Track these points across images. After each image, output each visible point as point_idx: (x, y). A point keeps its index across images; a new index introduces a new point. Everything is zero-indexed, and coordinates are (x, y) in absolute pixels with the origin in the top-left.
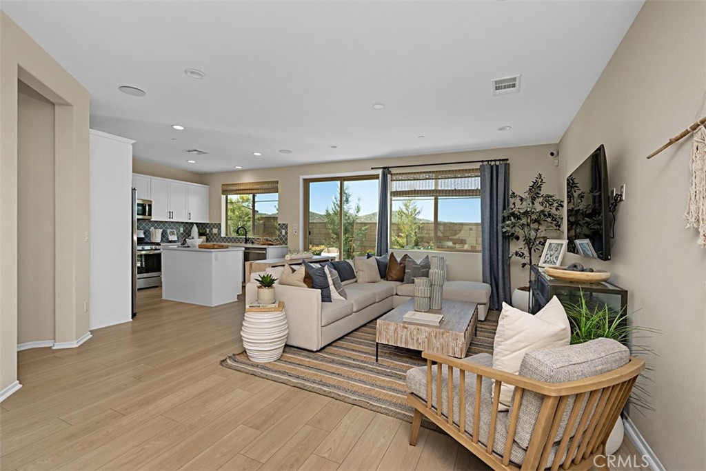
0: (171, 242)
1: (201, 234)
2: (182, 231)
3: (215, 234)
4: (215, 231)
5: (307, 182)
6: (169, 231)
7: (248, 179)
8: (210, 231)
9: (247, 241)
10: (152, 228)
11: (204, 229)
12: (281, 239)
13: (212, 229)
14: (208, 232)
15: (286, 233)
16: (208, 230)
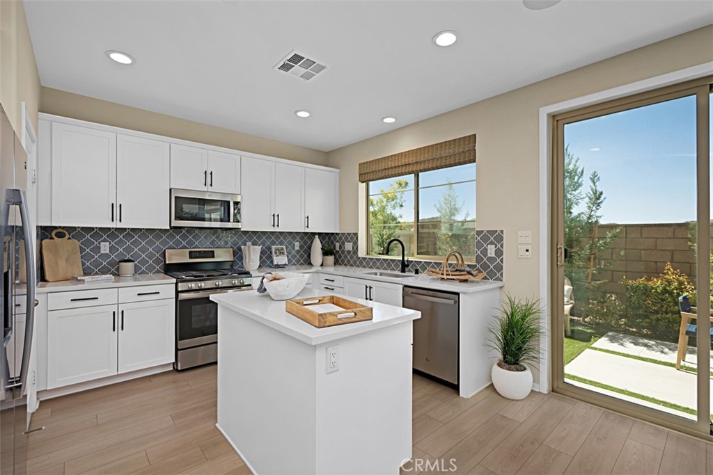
0: (278, 266)
1: (326, 252)
2: (297, 248)
3: (349, 252)
4: (349, 246)
5: (558, 122)
6: (274, 248)
7: (406, 144)
8: (340, 247)
9: (404, 266)
10: (249, 243)
11: (332, 243)
12: (485, 267)
13: (343, 243)
14: (338, 249)
15: (499, 253)
16: (337, 245)
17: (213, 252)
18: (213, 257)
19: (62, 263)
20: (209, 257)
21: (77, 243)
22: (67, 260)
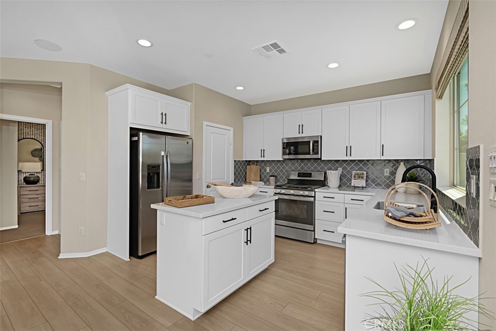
0: (354, 188)
2: (387, 174)
6: (354, 172)
17: (311, 173)
18: (311, 177)
19: (252, 175)
20: (308, 177)
21: (259, 167)
22: (254, 174)
